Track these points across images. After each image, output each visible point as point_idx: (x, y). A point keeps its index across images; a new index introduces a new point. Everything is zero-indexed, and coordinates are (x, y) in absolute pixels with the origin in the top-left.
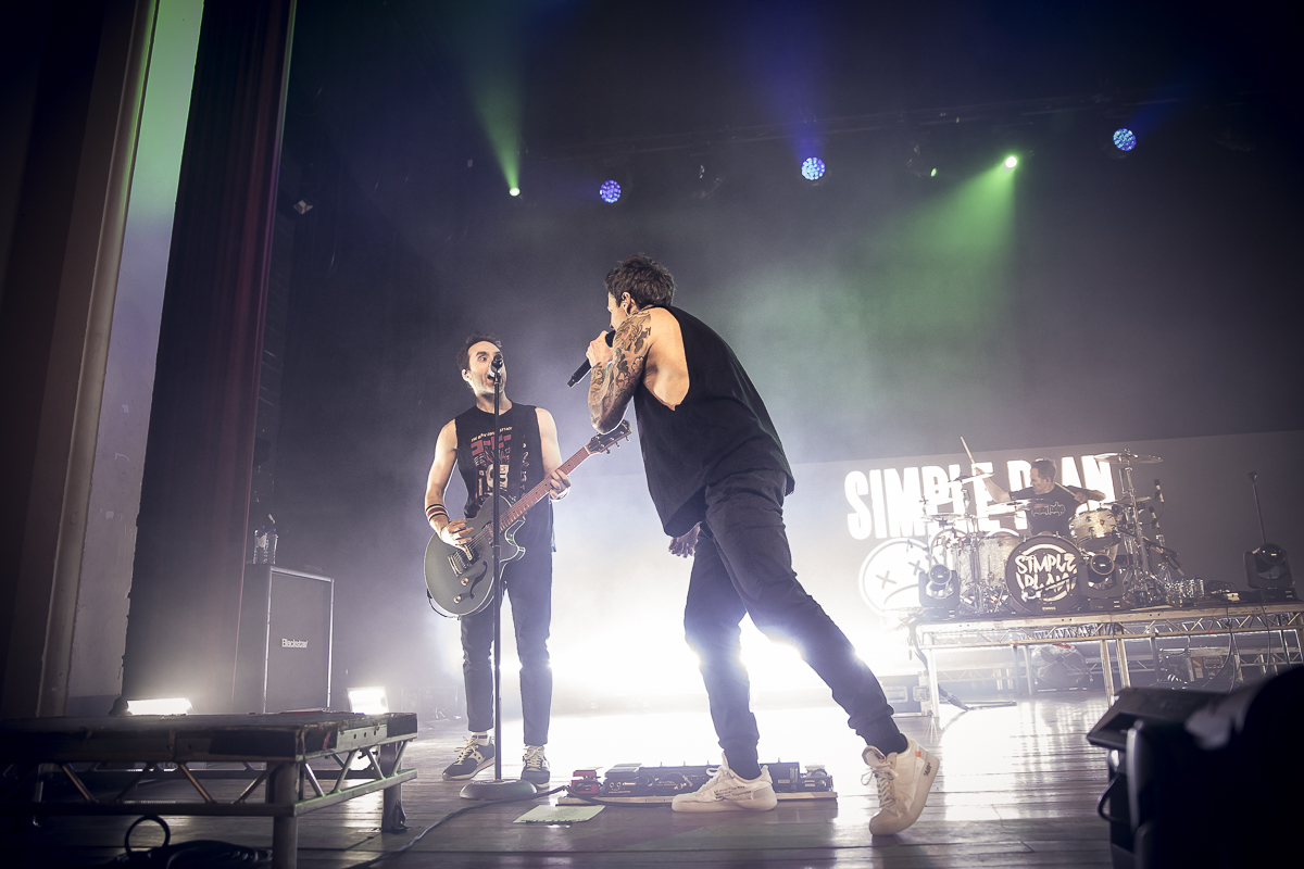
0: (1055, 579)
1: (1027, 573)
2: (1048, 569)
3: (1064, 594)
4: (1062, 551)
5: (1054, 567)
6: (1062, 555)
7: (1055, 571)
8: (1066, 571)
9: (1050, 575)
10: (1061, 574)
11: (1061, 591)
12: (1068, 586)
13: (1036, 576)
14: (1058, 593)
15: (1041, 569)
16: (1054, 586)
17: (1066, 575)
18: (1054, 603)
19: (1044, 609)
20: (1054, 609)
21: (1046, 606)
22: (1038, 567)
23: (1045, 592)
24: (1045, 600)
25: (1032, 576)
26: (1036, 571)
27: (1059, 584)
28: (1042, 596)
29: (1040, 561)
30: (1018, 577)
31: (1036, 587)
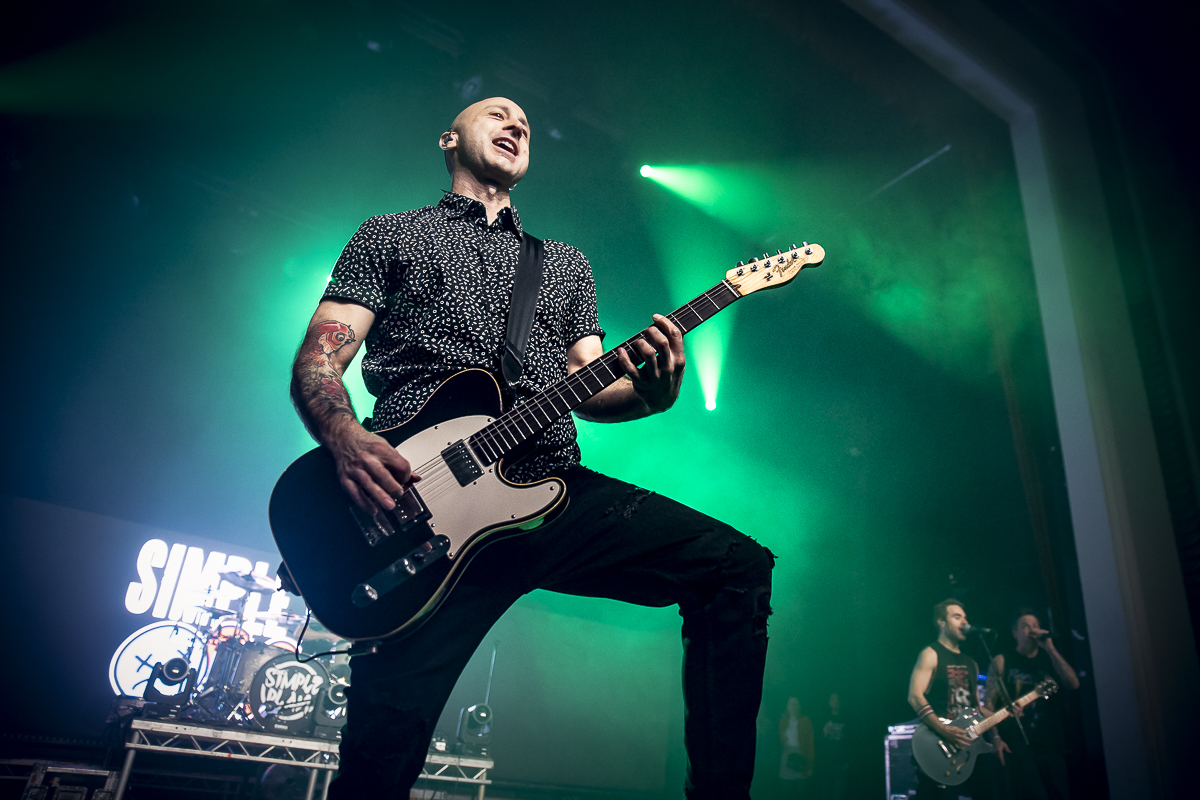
0: (297, 699)
2: (295, 688)
3: (300, 715)
4: (313, 673)
5: (300, 687)
7: (300, 691)
8: (310, 693)
9: (294, 694)
10: (304, 695)
11: (299, 711)
12: (306, 709)
13: (281, 692)
15: (287, 687)
16: (294, 705)
17: (308, 697)
18: (288, 723)
19: (276, 726)
20: (286, 728)
21: (279, 724)
22: (284, 683)
23: (283, 709)
24: (281, 717)
25: (277, 690)
26: (282, 687)
27: (299, 704)
28: (279, 713)
29: (289, 678)
30: (263, 689)
31: (276, 702)
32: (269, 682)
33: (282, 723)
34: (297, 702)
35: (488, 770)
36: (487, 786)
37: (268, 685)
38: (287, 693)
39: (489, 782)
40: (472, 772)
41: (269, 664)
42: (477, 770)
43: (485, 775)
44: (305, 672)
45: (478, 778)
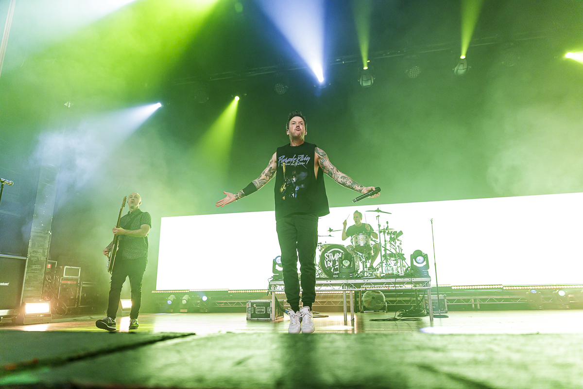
1: (329, 260)
2: (336, 259)
9: (337, 262)
13: (332, 262)
22: (333, 258)
25: (330, 262)
29: (334, 255)
30: (325, 262)
31: (332, 267)
32: (327, 259)
33: (335, 274)
38: (334, 262)
44: (339, 252)
45: (424, 286)
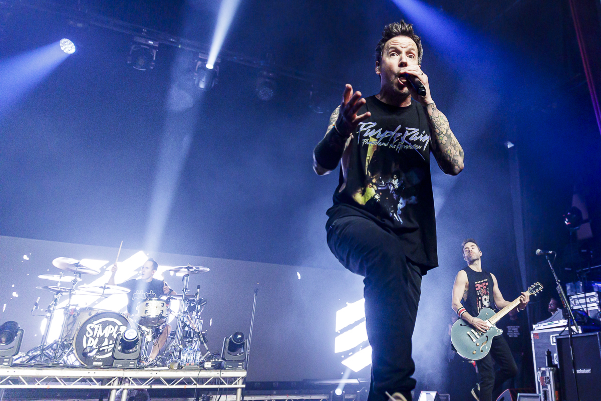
0: (109, 342)
1: (92, 337)
2: (107, 335)
3: (110, 354)
4: (119, 323)
5: (111, 335)
6: (119, 327)
7: (110, 338)
8: (117, 338)
9: (106, 340)
10: (114, 340)
11: (110, 351)
13: (97, 339)
14: (107, 353)
15: (102, 335)
16: (107, 347)
18: (103, 360)
19: (95, 363)
20: (101, 363)
21: (96, 361)
22: (100, 333)
23: (99, 351)
24: (97, 357)
25: (95, 339)
26: (98, 336)
27: (110, 346)
28: (96, 354)
29: (103, 329)
30: (85, 338)
31: (94, 347)
32: (89, 333)
33: (98, 360)
34: (108, 345)
35: (242, 378)
36: (242, 388)
37: (88, 336)
38: (102, 340)
39: (244, 386)
40: (231, 380)
41: (89, 321)
42: (235, 378)
43: (241, 381)
44: (114, 324)
45: (236, 384)
